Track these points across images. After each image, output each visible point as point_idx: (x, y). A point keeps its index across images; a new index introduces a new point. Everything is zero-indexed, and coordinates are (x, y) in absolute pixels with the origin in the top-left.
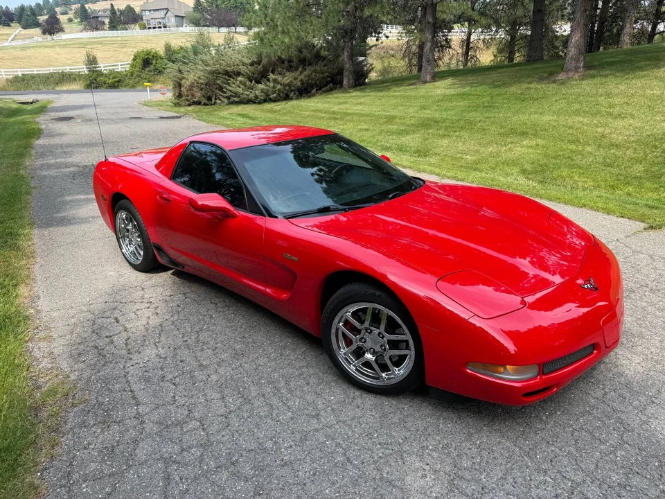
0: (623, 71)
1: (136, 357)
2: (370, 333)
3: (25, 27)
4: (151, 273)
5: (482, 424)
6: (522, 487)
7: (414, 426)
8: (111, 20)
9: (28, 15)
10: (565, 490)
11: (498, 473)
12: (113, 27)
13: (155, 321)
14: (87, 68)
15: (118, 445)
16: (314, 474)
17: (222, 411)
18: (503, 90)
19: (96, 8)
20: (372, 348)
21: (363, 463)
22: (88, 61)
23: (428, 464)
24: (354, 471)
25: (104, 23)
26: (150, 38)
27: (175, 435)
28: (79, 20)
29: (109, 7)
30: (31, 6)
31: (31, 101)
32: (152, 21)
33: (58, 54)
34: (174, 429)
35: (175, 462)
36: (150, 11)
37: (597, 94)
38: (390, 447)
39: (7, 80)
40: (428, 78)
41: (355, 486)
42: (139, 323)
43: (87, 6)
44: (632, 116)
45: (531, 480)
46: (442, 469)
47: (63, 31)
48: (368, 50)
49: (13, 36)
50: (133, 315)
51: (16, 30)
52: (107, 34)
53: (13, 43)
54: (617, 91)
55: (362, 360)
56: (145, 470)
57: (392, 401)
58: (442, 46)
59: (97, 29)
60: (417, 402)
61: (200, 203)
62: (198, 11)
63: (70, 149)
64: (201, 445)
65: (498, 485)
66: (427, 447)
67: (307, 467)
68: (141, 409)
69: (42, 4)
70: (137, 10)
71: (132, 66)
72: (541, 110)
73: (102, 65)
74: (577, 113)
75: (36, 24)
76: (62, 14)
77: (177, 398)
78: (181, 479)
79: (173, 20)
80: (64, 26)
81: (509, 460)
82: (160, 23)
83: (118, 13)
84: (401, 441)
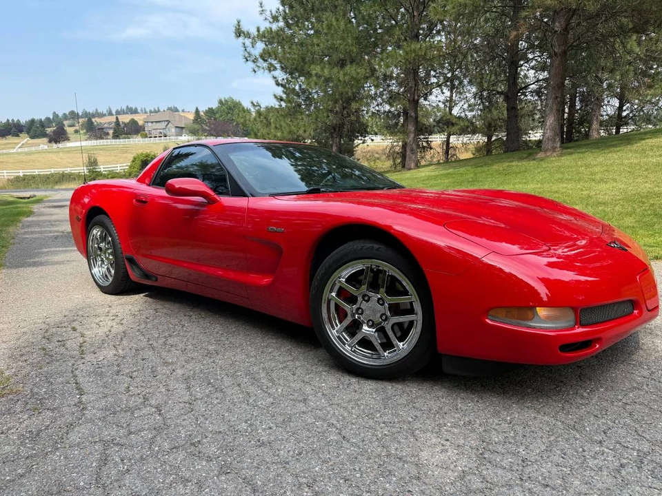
0: (598, 148)
1: (89, 357)
2: (367, 301)
3: (33, 137)
4: (122, 295)
5: (510, 402)
6: (574, 458)
7: (426, 406)
8: (115, 130)
9: (37, 127)
10: (630, 460)
11: (539, 446)
12: (116, 136)
13: (118, 329)
14: (87, 169)
15: (46, 429)
16: (300, 454)
17: (186, 398)
18: (485, 169)
19: (102, 122)
20: (371, 320)
21: (363, 441)
22: (89, 162)
23: (448, 440)
24: (352, 448)
25: (108, 134)
26: (150, 145)
27: (123, 420)
28: (85, 131)
29: (115, 120)
30: (41, 119)
31: (29, 196)
32: (154, 131)
33: (61, 158)
34: (123, 414)
35: (118, 444)
36: (152, 122)
37: (577, 165)
38: (398, 425)
39: (8, 180)
40: (413, 165)
41: (353, 463)
42: (100, 331)
43: (93, 120)
44: (615, 180)
45: (584, 451)
46: (467, 443)
47: (69, 140)
48: (355, 148)
49: (20, 145)
50: (94, 325)
51: (25, 139)
52: (109, 142)
53: (20, 150)
54: (595, 163)
55: (359, 337)
56: (76, 452)
57: (397, 386)
58: (424, 147)
59: (101, 138)
60: (426, 386)
61: (177, 186)
62: (198, 123)
63: (58, 223)
64: (155, 429)
65: (542, 457)
66: (445, 425)
67: (290, 446)
68: (84, 398)
69: (51, 118)
70: (140, 123)
71: (130, 167)
72: (524, 181)
73: (102, 167)
74: (561, 180)
75: (44, 135)
76: (70, 126)
77: (131, 388)
78: (122, 460)
79: (173, 130)
80: (69, 136)
81: (550, 433)
82: (161, 133)
83: (122, 126)
84: (411, 420)
